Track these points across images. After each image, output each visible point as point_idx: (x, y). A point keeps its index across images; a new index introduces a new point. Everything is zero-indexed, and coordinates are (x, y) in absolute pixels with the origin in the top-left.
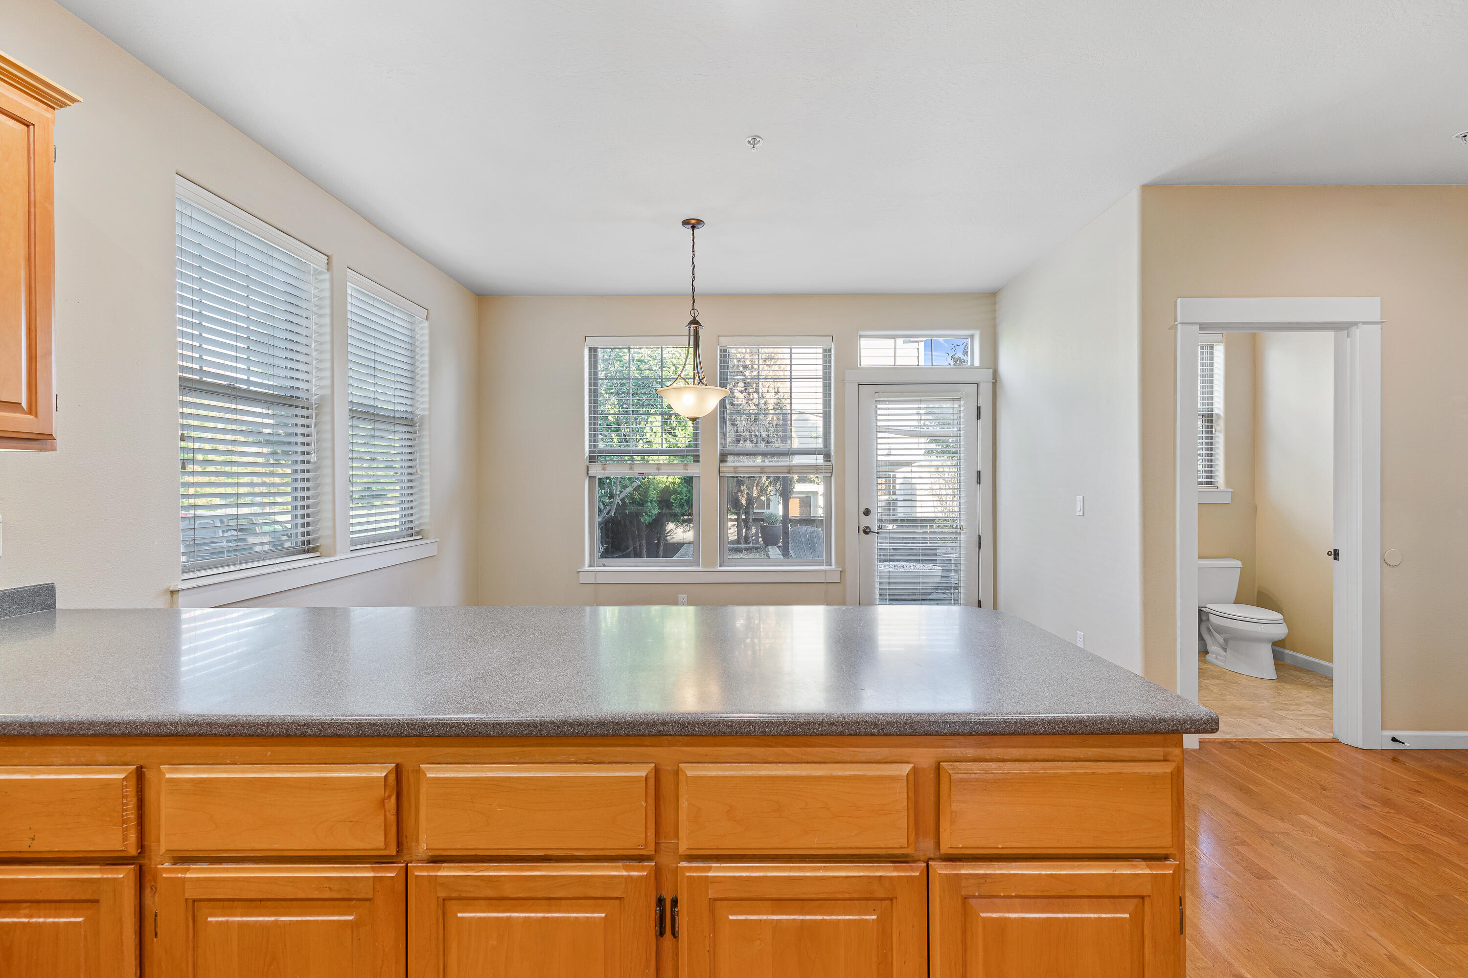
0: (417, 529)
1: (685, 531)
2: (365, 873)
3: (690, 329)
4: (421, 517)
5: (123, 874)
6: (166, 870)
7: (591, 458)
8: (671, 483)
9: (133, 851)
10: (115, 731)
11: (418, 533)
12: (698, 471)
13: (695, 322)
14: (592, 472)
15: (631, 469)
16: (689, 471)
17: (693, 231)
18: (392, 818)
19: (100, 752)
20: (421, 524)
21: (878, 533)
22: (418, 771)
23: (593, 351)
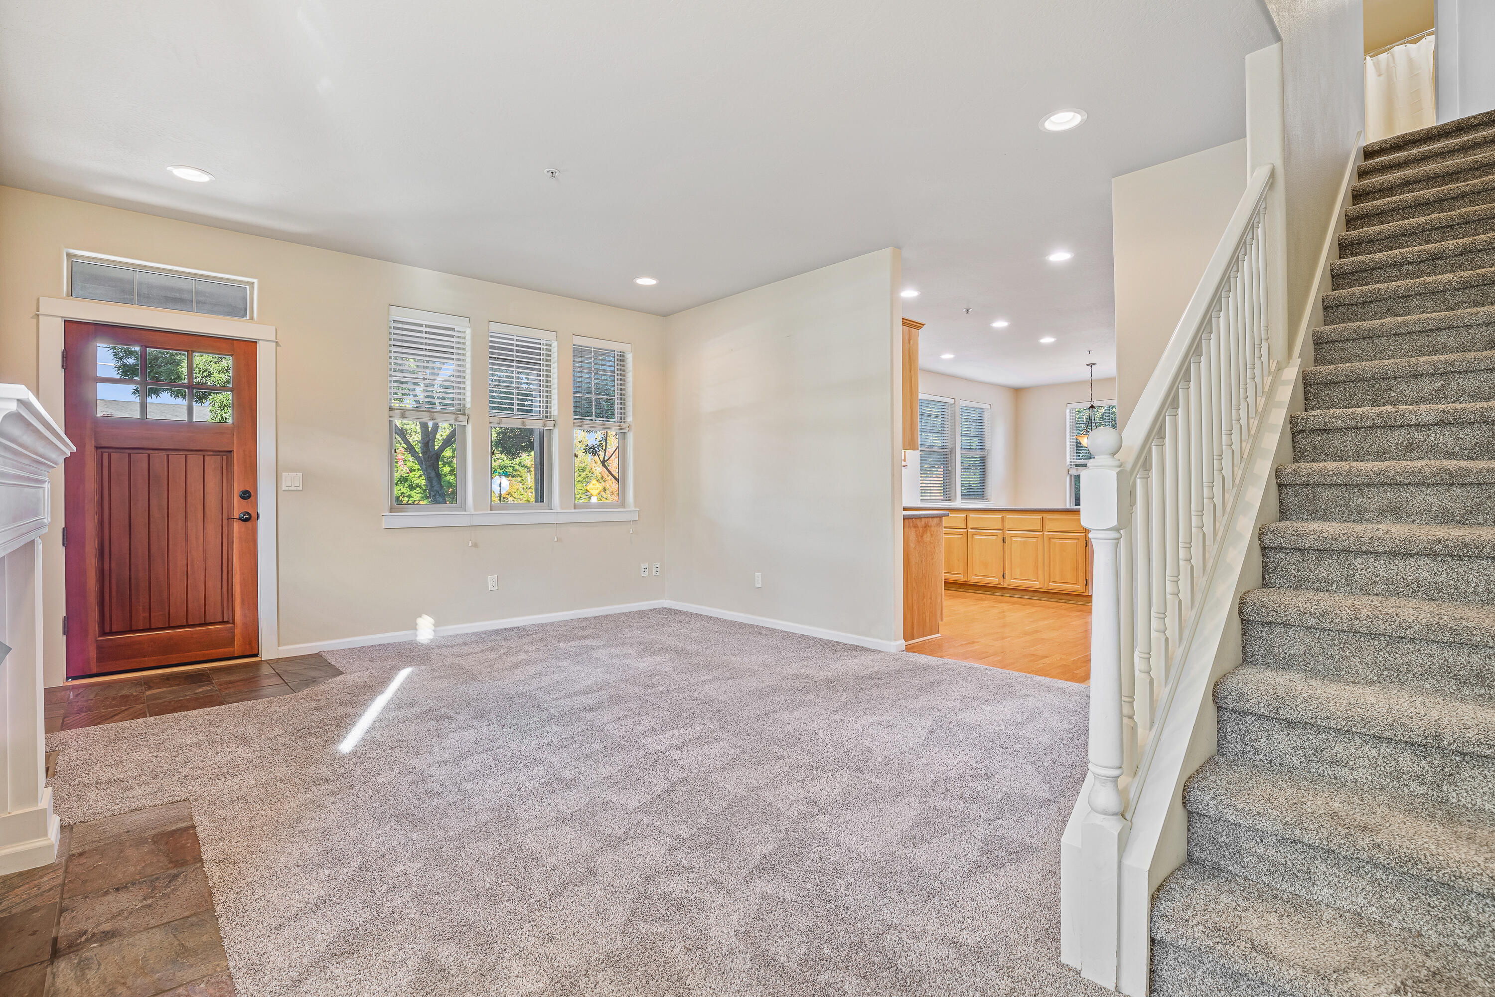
14: (1070, 473)
23: (1072, 411)
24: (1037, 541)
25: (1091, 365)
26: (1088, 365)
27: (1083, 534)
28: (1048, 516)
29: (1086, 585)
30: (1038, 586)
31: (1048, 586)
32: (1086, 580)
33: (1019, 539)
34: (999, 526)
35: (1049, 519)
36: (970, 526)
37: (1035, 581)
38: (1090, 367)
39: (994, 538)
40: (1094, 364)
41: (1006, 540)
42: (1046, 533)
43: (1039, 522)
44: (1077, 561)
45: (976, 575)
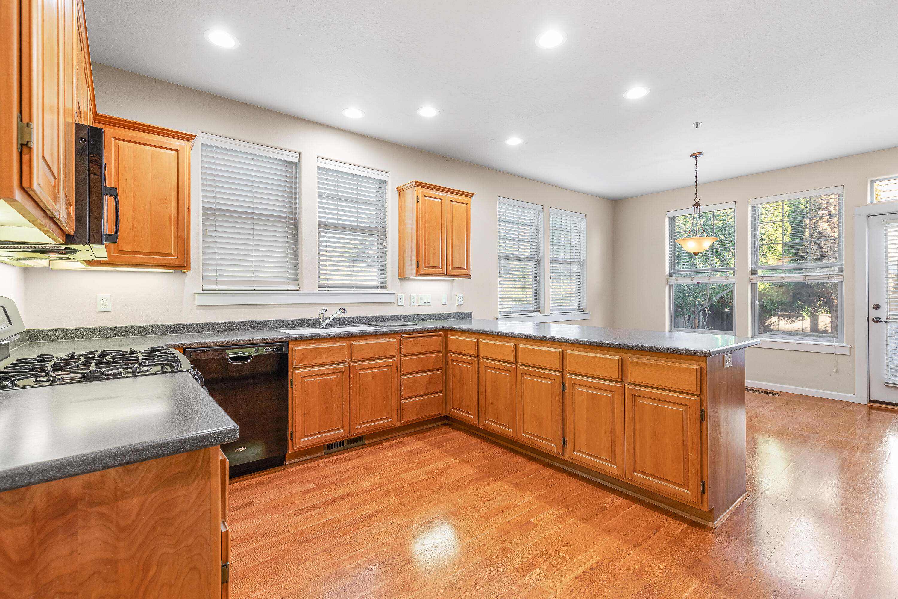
0: (581, 307)
1: (787, 324)
2: (510, 365)
3: (694, 209)
4: (583, 303)
5: (475, 359)
6: (482, 360)
7: (670, 274)
8: (763, 289)
9: (477, 355)
10: (474, 331)
11: (582, 309)
12: (735, 280)
13: (697, 204)
14: (670, 282)
15: (692, 280)
16: (729, 280)
17: (696, 158)
18: (514, 355)
19: (473, 336)
20: (583, 305)
21: (887, 322)
22: (519, 346)
23: (672, 219)
24: (613, 397)
25: (695, 155)
26: (692, 155)
27: (696, 398)
28: (631, 358)
29: (703, 492)
30: (615, 472)
31: (632, 476)
32: (703, 483)
33: (585, 390)
34: (557, 365)
35: (633, 363)
36: (520, 360)
37: (611, 462)
38: (694, 158)
39: (550, 382)
40: (700, 154)
41: (567, 388)
42: (628, 386)
43: (616, 365)
44: (685, 446)
45: (527, 433)
